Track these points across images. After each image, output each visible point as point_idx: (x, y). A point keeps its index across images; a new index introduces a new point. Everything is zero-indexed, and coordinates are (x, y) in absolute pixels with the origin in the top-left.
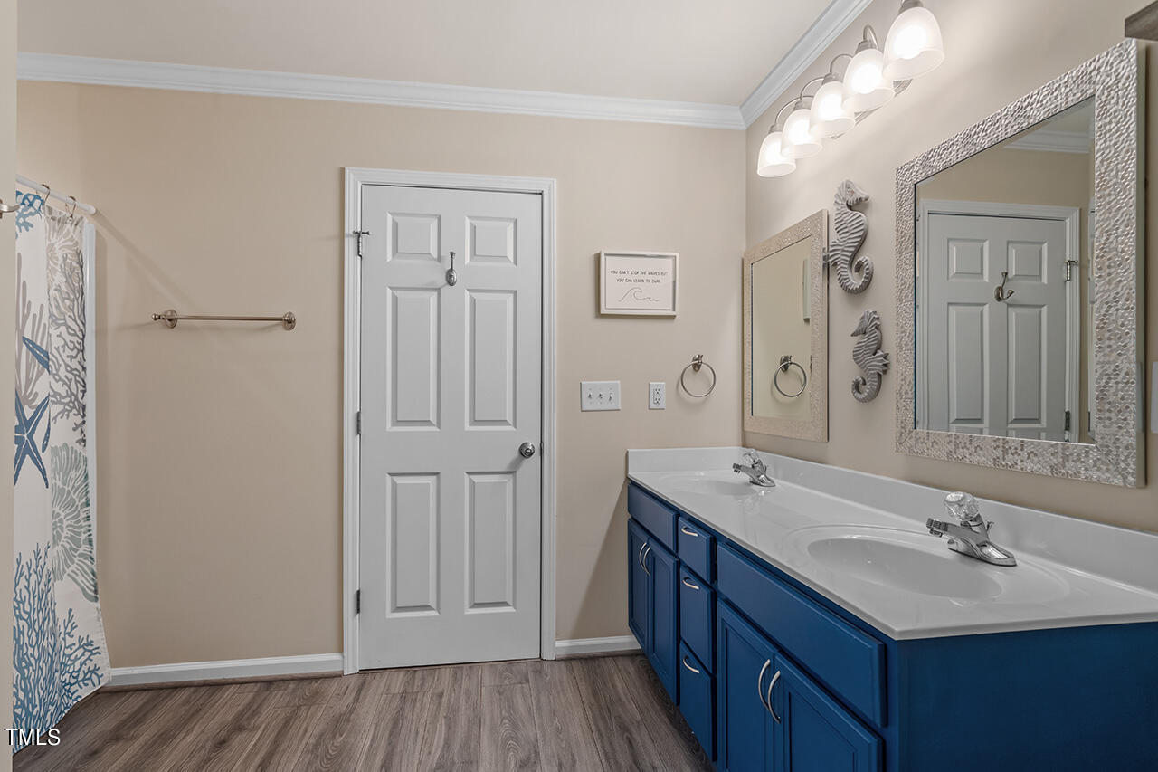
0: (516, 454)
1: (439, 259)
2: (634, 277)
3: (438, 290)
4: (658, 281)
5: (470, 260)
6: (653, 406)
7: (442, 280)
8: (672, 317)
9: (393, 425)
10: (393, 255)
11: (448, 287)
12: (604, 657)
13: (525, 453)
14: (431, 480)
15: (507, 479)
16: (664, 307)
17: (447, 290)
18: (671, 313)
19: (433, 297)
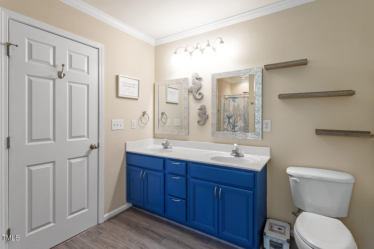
0: (88, 148)
1: (54, 66)
2: (128, 85)
3: (54, 80)
4: (134, 87)
5: (69, 69)
6: (132, 127)
7: (56, 76)
8: (137, 99)
9: (29, 142)
10: (29, 60)
11: (59, 79)
12: (120, 214)
13: (92, 147)
14: (50, 165)
15: (85, 159)
16: (135, 96)
17: (58, 80)
18: (137, 98)
19: (51, 82)
